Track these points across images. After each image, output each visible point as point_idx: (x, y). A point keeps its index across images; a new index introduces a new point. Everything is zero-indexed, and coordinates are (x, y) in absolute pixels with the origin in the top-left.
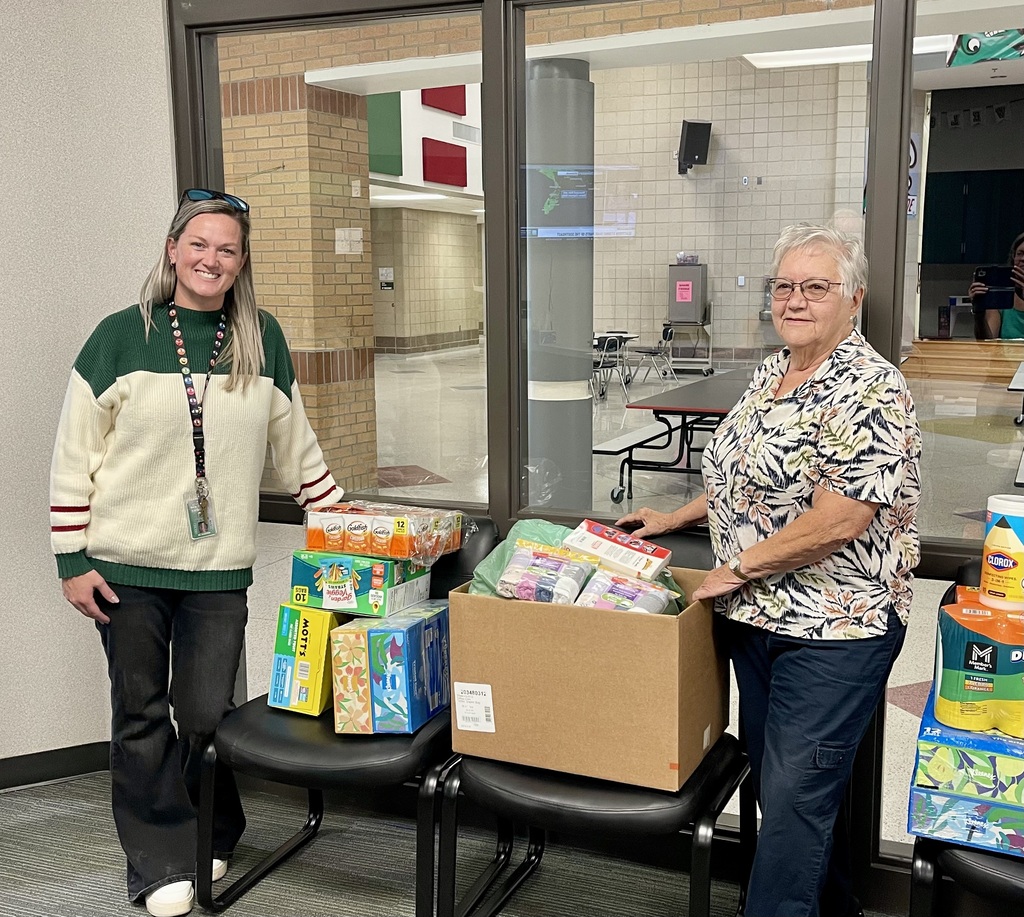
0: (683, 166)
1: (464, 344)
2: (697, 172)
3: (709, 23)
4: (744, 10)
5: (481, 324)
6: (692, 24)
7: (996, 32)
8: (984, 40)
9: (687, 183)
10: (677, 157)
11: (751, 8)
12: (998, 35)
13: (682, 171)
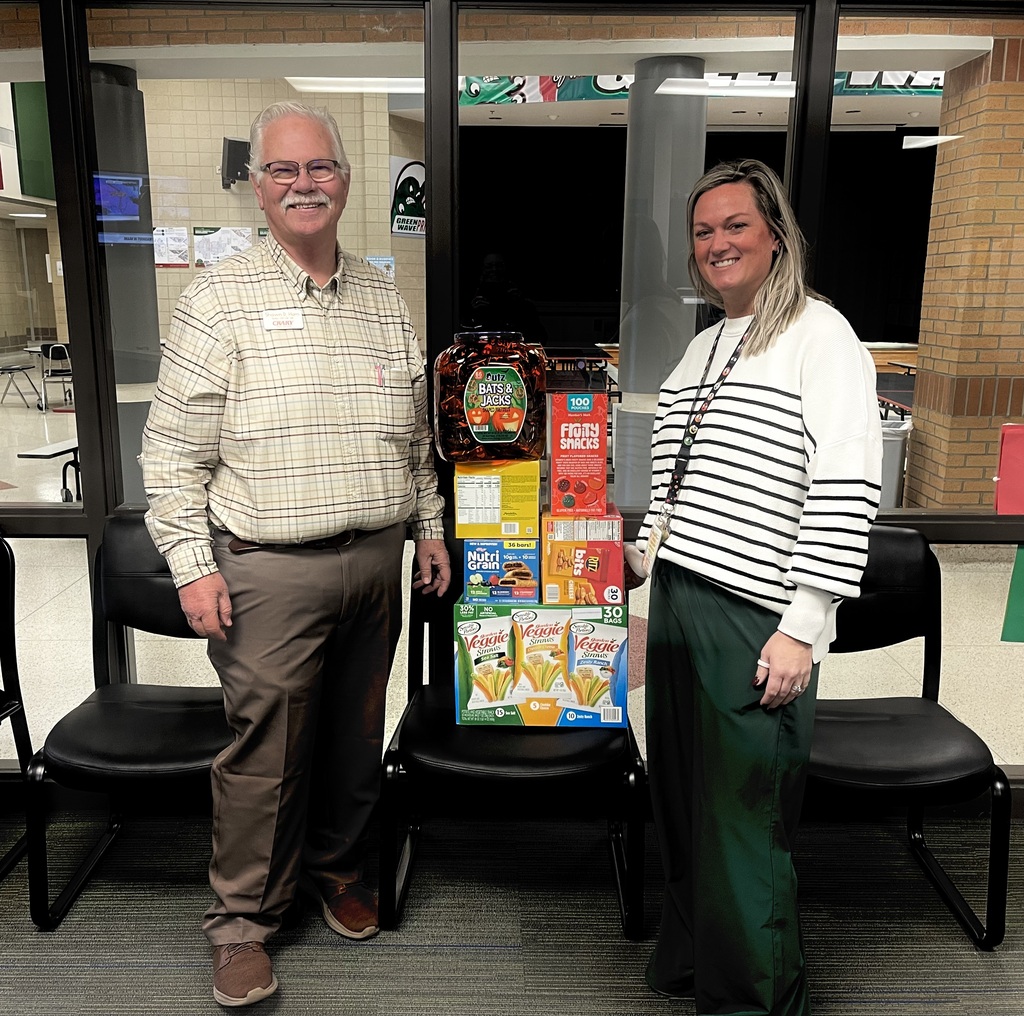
0: (226, 181)
1: (9, 350)
2: (240, 188)
3: (254, 43)
4: (287, 33)
5: (29, 330)
6: (238, 42)
7: (492, 79)
8: (483, 85)
9: (231, 198)
10: (220, 172)
11: (293, 32)
12: (494, 81)
13: (226, 186)
